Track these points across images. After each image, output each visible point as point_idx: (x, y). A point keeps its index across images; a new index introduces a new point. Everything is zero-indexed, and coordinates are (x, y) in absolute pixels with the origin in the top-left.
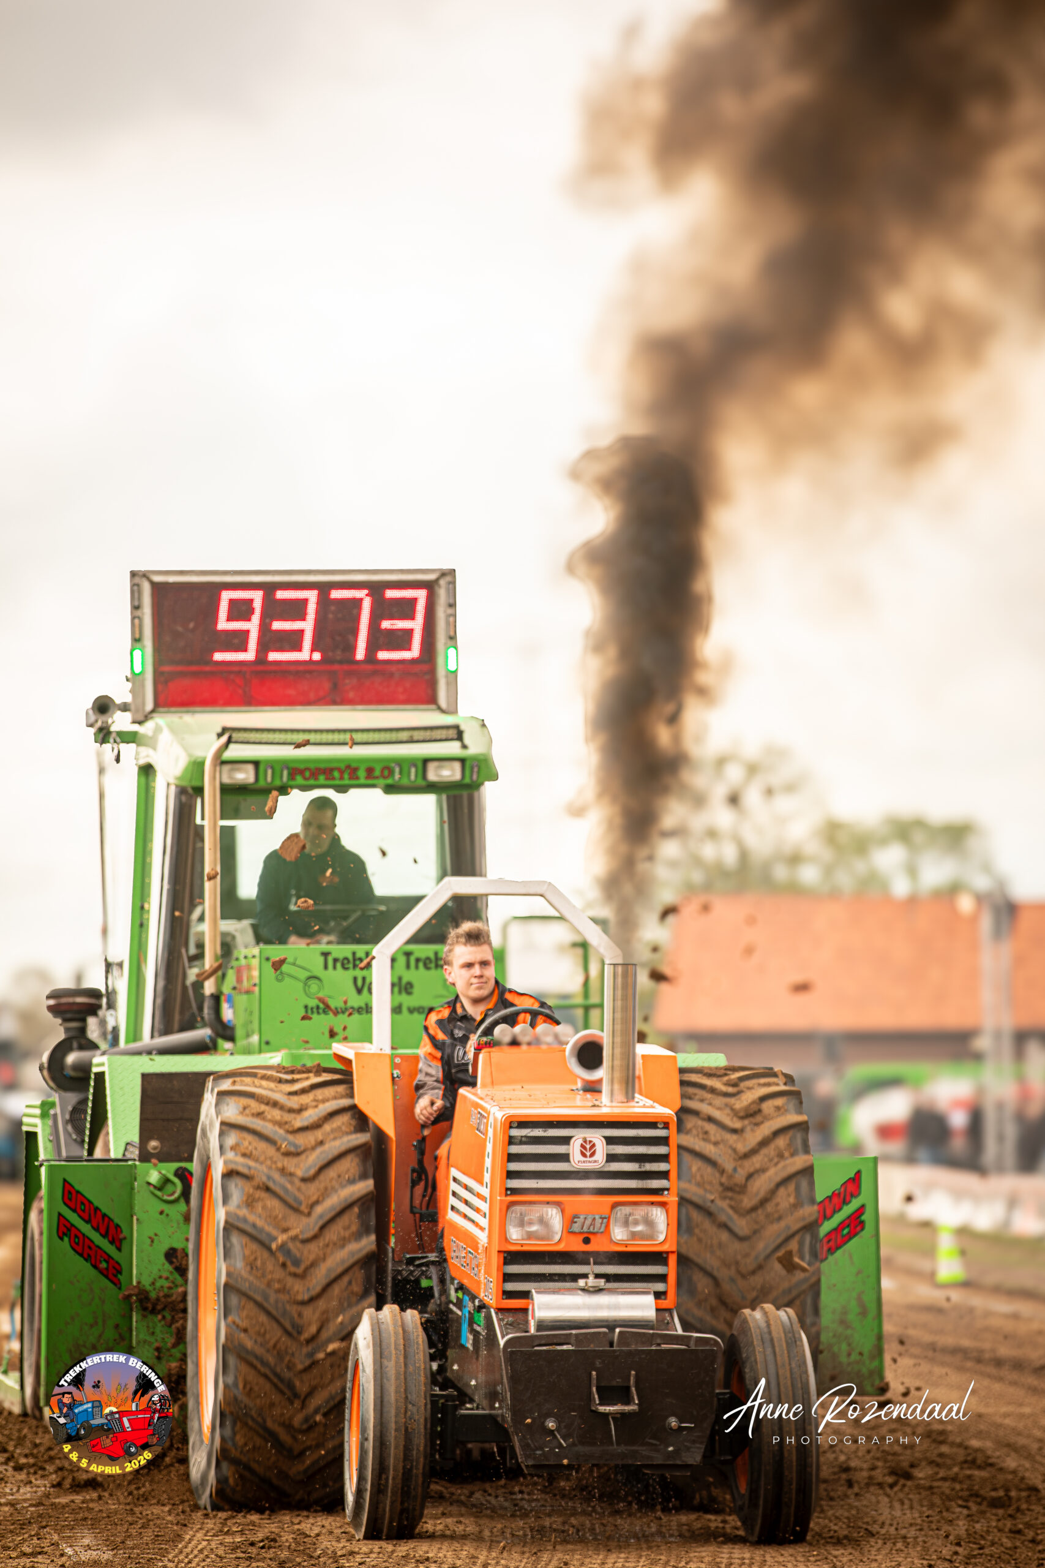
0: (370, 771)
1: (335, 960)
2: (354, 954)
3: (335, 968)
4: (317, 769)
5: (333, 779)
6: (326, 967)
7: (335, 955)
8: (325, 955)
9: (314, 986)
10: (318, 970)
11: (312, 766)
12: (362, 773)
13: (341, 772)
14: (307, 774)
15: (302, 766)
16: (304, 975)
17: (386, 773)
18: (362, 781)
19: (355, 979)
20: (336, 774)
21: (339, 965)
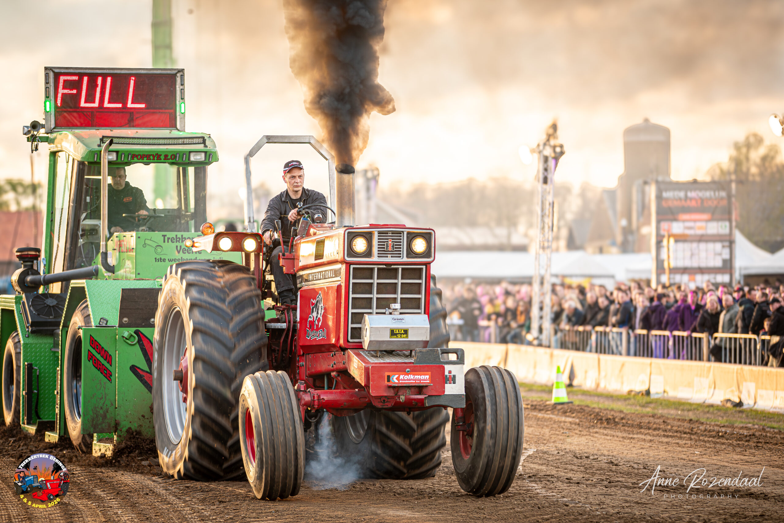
0: (166, 156)
1: (168, 239)
2: (176, 236)
3: (168, 242)
4: (143, 155)
5: (150, 159)
6: (164, 242)
7: (168, 236)
8: (164, 236)
9: (159, 250)
10: (161, 243)
11: (141, 154)
12: (162, 157)
13: (154, 157)
14: (139, 157)
15: (137, 154)
16: (155, 245)
17: (173, 157)
18: (162, 160)
19: (177, 247)
20: (152, 157)
21: (170, 240)
